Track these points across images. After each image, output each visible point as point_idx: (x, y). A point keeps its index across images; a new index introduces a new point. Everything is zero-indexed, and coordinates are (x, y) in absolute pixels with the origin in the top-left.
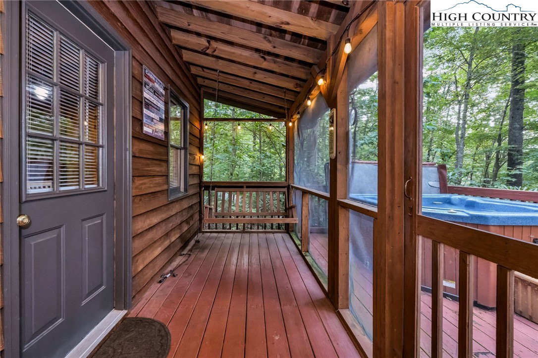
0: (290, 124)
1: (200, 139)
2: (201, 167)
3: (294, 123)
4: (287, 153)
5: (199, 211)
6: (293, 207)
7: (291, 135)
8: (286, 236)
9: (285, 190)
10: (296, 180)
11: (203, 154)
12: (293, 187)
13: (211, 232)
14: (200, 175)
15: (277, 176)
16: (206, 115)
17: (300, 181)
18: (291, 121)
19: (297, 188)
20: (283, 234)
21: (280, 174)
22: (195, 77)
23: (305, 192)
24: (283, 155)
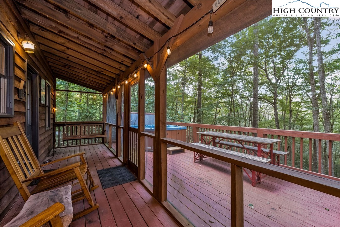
0: (105, 97)
1: (53, 100)
2: (54, 114)
3: (106, 96)
4: (104, 107)
5: (53, 137)
6: (106, 131)
7: (105, 101)
8: (103, 145)
9: (102, 124)
10: (107, 121)
11: (56, 108)
12: (105, 124)
13: (60, 148)
14: (54, 119)
15: (98, 118)
16: (57, 88)
17: (109, 121)
18: (105, 95)
19: (108, 124)
20: (101, 145)
21: (100, 117)
22: (50, 66)
23: (110, 125)
24: (102, 109)
